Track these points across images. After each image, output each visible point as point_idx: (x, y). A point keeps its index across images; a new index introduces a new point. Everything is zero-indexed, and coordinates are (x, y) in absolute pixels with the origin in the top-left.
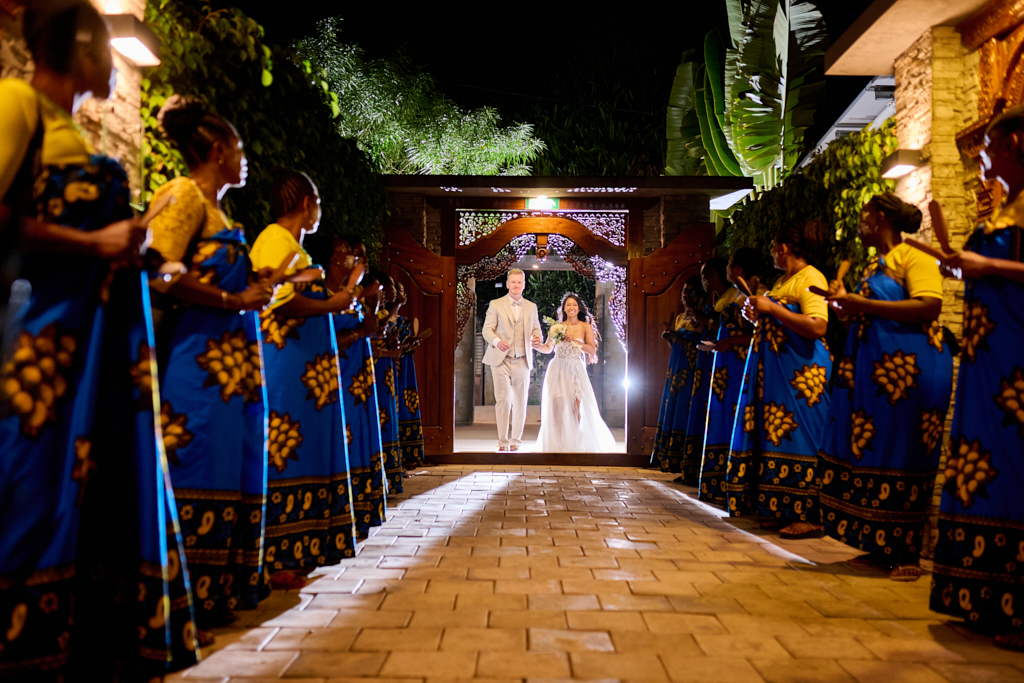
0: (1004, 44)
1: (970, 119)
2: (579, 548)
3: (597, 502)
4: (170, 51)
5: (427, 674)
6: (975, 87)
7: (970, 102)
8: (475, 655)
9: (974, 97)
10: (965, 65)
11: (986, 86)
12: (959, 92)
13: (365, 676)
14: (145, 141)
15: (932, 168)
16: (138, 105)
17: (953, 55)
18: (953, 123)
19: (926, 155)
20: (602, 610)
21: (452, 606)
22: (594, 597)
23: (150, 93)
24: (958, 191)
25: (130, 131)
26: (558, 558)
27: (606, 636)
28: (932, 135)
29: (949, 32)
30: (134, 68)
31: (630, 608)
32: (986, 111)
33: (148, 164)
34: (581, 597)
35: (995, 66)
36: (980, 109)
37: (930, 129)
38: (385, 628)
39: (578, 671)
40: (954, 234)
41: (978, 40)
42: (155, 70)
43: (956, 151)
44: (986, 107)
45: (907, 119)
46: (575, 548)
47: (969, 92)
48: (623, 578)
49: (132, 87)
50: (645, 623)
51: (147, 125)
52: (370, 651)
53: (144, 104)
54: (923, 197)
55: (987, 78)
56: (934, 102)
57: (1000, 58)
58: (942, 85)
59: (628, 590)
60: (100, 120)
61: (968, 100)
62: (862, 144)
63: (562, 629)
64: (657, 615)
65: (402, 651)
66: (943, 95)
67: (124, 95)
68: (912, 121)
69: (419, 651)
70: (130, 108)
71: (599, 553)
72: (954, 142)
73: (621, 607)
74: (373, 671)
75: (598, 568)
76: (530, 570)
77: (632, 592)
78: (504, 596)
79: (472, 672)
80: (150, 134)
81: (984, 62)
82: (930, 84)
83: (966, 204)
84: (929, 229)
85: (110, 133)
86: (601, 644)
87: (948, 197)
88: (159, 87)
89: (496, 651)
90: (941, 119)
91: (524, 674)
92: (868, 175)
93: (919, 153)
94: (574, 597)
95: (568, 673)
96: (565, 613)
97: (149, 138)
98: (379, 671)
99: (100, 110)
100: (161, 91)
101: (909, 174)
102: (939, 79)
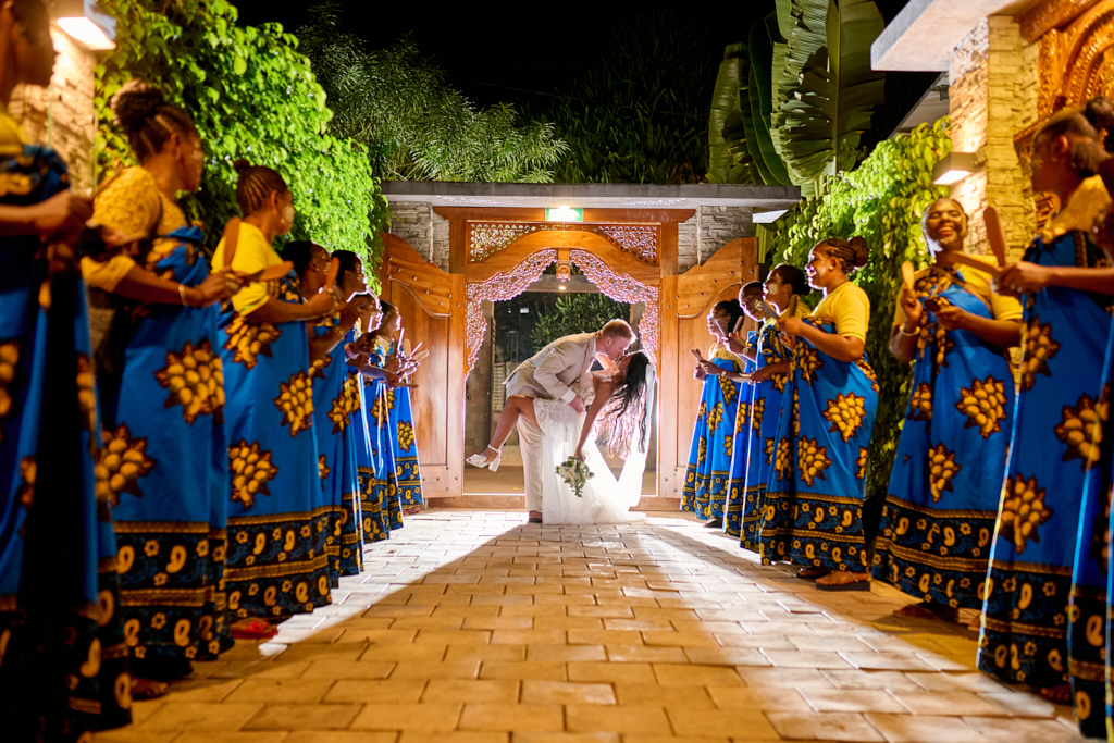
0: (1066, 35)
1: (1029, 119)
2: (592, 597)
3: (620, 549)
4: (129, 34)
5: (403, 726)
6: (1034, 83)
7: (1030, 100)
8: (460, 707)
9: (1034, 95)
10: (1024, 59)
11: (1046, 82)
12: (1017, 88)
13: (333, 729)
14: (99, 134)
15: (988, 173)
16: (92, 94)
17: (1011, 48)
18: (1011, 123)
19: (981, 159)
20: (608, 661)
21: (441, 657)
22: (601, 648)
23: (105, 80)
24: (1016, 199)
25: (81, 123)
26: (566, 607)
27: (609, 688)
28: (987, 136)
29: (1006, 22)
30: (85, 51)
31: (639, 659)
32: (1045, 109)
33: (102, 161)
34: (587, 648)
35: (1056, 58)
36: (1040, 108)
37: (985, 131)
38: (364, 679)
39: (571, 724)
40: (1012, 247)
41: (1037, 31)
42: (112, 54)
43: (1014, 154)
44: (1046, 106)
45: (962, 119)
46: (587, 596)
47: (1028, 89)
48: (636, 629)
49: (84, 73)
50: (655, 675)
51: (102, 117)
52: (343, 704)
53: (98, 94)
54: (977, 206)
55: (1047, 73)
56: (990, 100)
57: (1061, 51)
58: (999, 81)
59: (640, 641)
60: (46, 109)
61: (1027, 98)
62: (912, 146)
63: (561, 680)
64: (669, 666)
65: (379, 703)
66: (1001, 92)
67: (75, 82)
68: (967, 121)
69: (397, 703)
70: (82, 97)
71: (614, 603)
72: (1012, 145)
73: (630, 658)
74: (344, 724)
75: (610, 618)
76: (534, 619)
77: (645, 643)
78: (501, 646)
79: (454, 725)
80: (105, 127)
81: (1044, 56)
82: (986, 80)
83: (1025, 214)
84: (983, 241)
85: (57, 124)
86: (602, 696)
87: (1005, 206)
88: (115, 74)
89: (484, 703)
90: (997, 119)
91: (510, 727)
92: (919, 182)
93: (973, 156)
94: (579, 648)
95: (561, 726)
96: (567, 665)
97: (104, 132)
98: (350, 724)
99: (45, 98)
100: (118, 79)
101: (963, 181)
102: (995, 74)
